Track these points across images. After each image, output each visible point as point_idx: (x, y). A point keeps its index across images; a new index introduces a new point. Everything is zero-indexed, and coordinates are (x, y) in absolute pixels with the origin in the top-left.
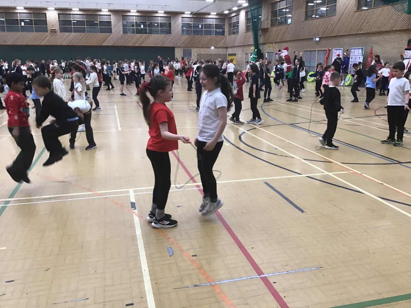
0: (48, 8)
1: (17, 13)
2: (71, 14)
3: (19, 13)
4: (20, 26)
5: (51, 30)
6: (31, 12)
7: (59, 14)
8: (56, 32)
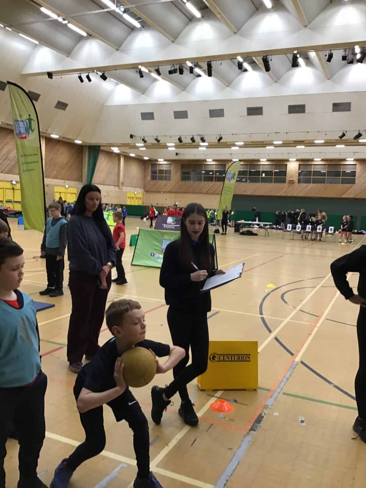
0: (290, 160)
1: (260, 165)
2: (312, 165)
3: (262, 165)
4: (261, 178)
5: (289, 181)
6: (273, 163)
7: (299, 165)
8: (294, 183)
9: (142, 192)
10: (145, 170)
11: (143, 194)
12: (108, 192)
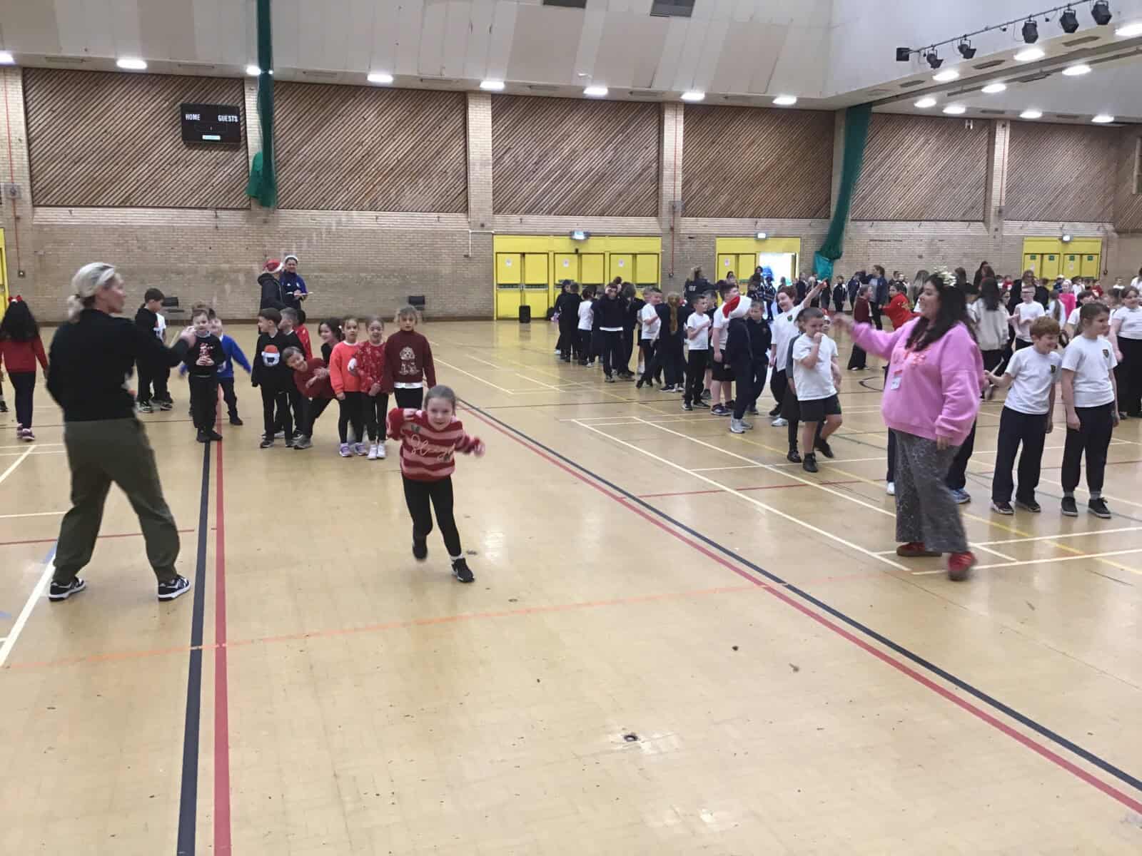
9: (1101, 234)
11: (1106, 243)
12: (931, 242)
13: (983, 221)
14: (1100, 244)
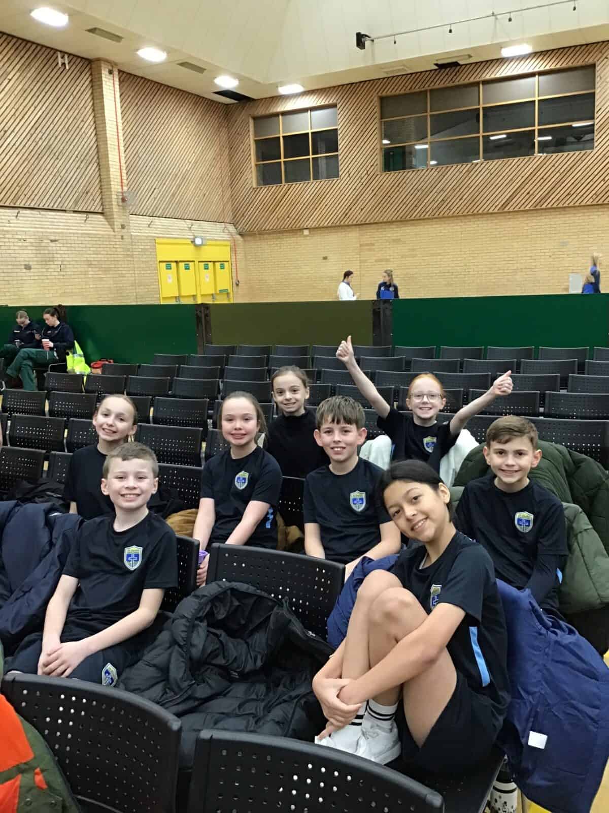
9: (226, 237)
10: (232, 147)
11: (234, 249)
12: (39, 243)
13: (102, 214)
14: (229, 248)
